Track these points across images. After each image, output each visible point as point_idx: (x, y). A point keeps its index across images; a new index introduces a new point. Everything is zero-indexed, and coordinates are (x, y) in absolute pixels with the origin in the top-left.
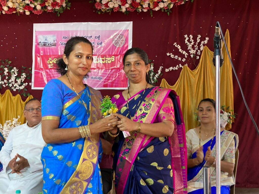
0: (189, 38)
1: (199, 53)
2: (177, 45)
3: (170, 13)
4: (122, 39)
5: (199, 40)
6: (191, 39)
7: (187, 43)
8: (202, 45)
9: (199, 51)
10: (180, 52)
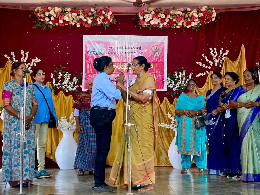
0: (214, 51)
1: (221, 62)
2: (204, 56)
3: (198, 30)
4: (159, 50)
5: (221, 52)
6: (215, 51)
7: (212, 55)
8: (224, 56)
9: (221, 61)
10: (207, 61)
